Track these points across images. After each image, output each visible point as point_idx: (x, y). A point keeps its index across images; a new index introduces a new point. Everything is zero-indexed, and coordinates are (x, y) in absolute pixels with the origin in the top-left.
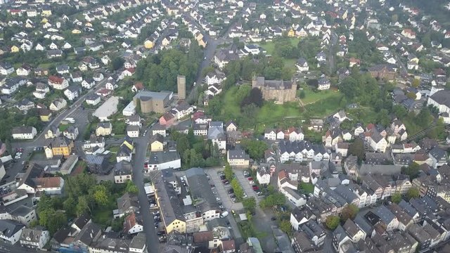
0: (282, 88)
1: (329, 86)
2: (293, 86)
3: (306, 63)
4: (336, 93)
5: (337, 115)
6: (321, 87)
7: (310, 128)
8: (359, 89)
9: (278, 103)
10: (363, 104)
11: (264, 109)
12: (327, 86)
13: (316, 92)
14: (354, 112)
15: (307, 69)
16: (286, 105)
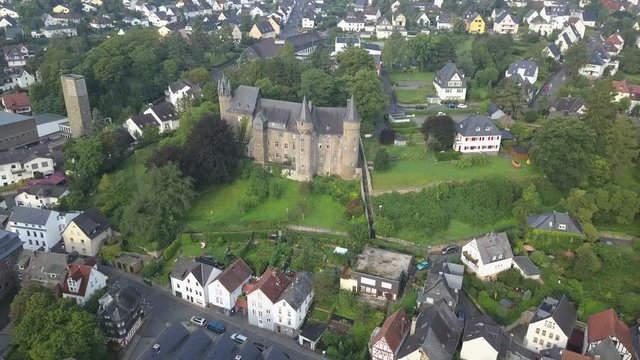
0: (303, 126)
1: (496, 142)
2: (346, 125)
3: (456, 78)
4: (516, 170)
5: (471, 248)
6: (463, 144)
7: (348, 284)
8: (602, 162)
9: (295, 176)
10: (604, 219)
11: (240, 192)
12: (491, 144)
13: (441, 159)
14: (552, 247)
15: (462, 95)
16: (318, 187)
